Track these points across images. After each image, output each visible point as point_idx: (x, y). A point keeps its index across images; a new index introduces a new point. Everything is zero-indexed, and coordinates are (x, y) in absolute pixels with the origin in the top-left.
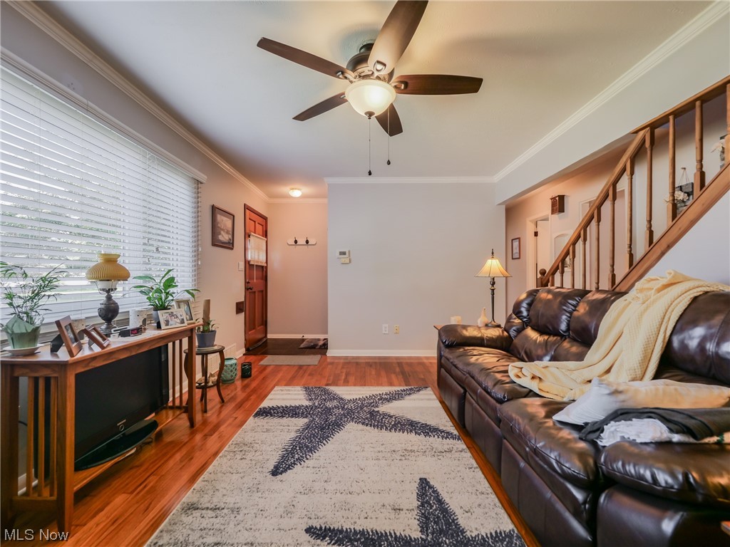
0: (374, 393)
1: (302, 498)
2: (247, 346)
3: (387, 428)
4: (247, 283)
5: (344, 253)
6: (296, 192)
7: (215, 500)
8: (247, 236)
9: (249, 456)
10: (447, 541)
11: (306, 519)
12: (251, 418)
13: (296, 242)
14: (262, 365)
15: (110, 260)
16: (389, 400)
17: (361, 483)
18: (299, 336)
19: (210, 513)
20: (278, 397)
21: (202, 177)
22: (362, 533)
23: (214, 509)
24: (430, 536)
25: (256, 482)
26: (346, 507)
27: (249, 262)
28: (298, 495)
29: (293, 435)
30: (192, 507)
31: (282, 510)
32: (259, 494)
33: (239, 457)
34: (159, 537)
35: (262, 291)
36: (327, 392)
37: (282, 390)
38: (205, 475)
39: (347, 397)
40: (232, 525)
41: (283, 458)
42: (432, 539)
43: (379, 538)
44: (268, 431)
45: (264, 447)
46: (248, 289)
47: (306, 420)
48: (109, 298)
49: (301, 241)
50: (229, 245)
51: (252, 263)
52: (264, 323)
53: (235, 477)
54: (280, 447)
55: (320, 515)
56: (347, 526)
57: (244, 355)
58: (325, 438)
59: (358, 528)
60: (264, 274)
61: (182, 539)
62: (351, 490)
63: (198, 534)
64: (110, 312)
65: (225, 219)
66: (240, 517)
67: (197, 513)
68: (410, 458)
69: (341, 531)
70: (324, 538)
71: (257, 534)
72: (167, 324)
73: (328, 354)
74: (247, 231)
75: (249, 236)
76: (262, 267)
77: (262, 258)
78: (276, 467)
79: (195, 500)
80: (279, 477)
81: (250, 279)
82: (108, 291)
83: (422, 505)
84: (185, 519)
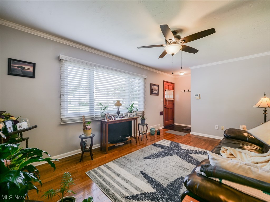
0: (195, 149)
1: (146, 166)
2: (165, 126)
3: (187, 161)
4: (164, 106)
5: (197, 95)
6: (182, 74)
7: (130, 158)
8: (164, 90)
9: (143, 153)
10: (172, 192)
11: (142, 170)
12: (150, 145)
13: (184, 91)
14: (165, 132)
15: (118, 102)
16: (198, 153)
17: (163, 170)
18: (185, 125)
19: (127, 160)
20: (162, 142)
21: (146, 77)
22: (152, 178)
23: (128, 160)
24: (168, 188)
25: (139, 158)
26: (154, 172)
27: (165, 99)
28: (145, 165)
29: (157, 152)
30: (125, 158)
31: (139, 166)
32: (138, 161)
33: (140, 152)
34: (117, 160)
35: (172, 108)
36: (178, 144)
37: (164, 141)
38: (131, 153)
39: (183, 148)
40: (129, 164)
41: (150, 156)
42: (168, 189)
43: (155, 181)
44: (151, 149)
45: (147, 152)
46: (165, 108)
47: (164, 150)
48: (118, 110)
49: (186, 90)
50: (157, 94)
51: (166, 99)
52: (173, 119)
53: (136, 156)
54: (151, 154)
55: (146, 170)
56: (150, 175)
57: (163, 128)
58: (164, 156)
59: (152, 177)
60: (173, 102)
61: (120, 162)
62: (158, 169)
63: (123, 162)
64: (118, 113)
65: (155, 87)
66: (131, 163)
67: (125, 159)
68: (185, 171)
69: (147, 175)
70: (143, 175)
71: (131, 167)
72: (130, 116)
73: (191, 133)
74: (165, 89)
75: (165, 90)
76: (172, 100)
77: (171, 97)
78: (146, 157)
79: (126, 157)
80: (145, 160)
81: (166, 104)
82: (118, 108)
83: (174, 182)
84: (123, 159)
